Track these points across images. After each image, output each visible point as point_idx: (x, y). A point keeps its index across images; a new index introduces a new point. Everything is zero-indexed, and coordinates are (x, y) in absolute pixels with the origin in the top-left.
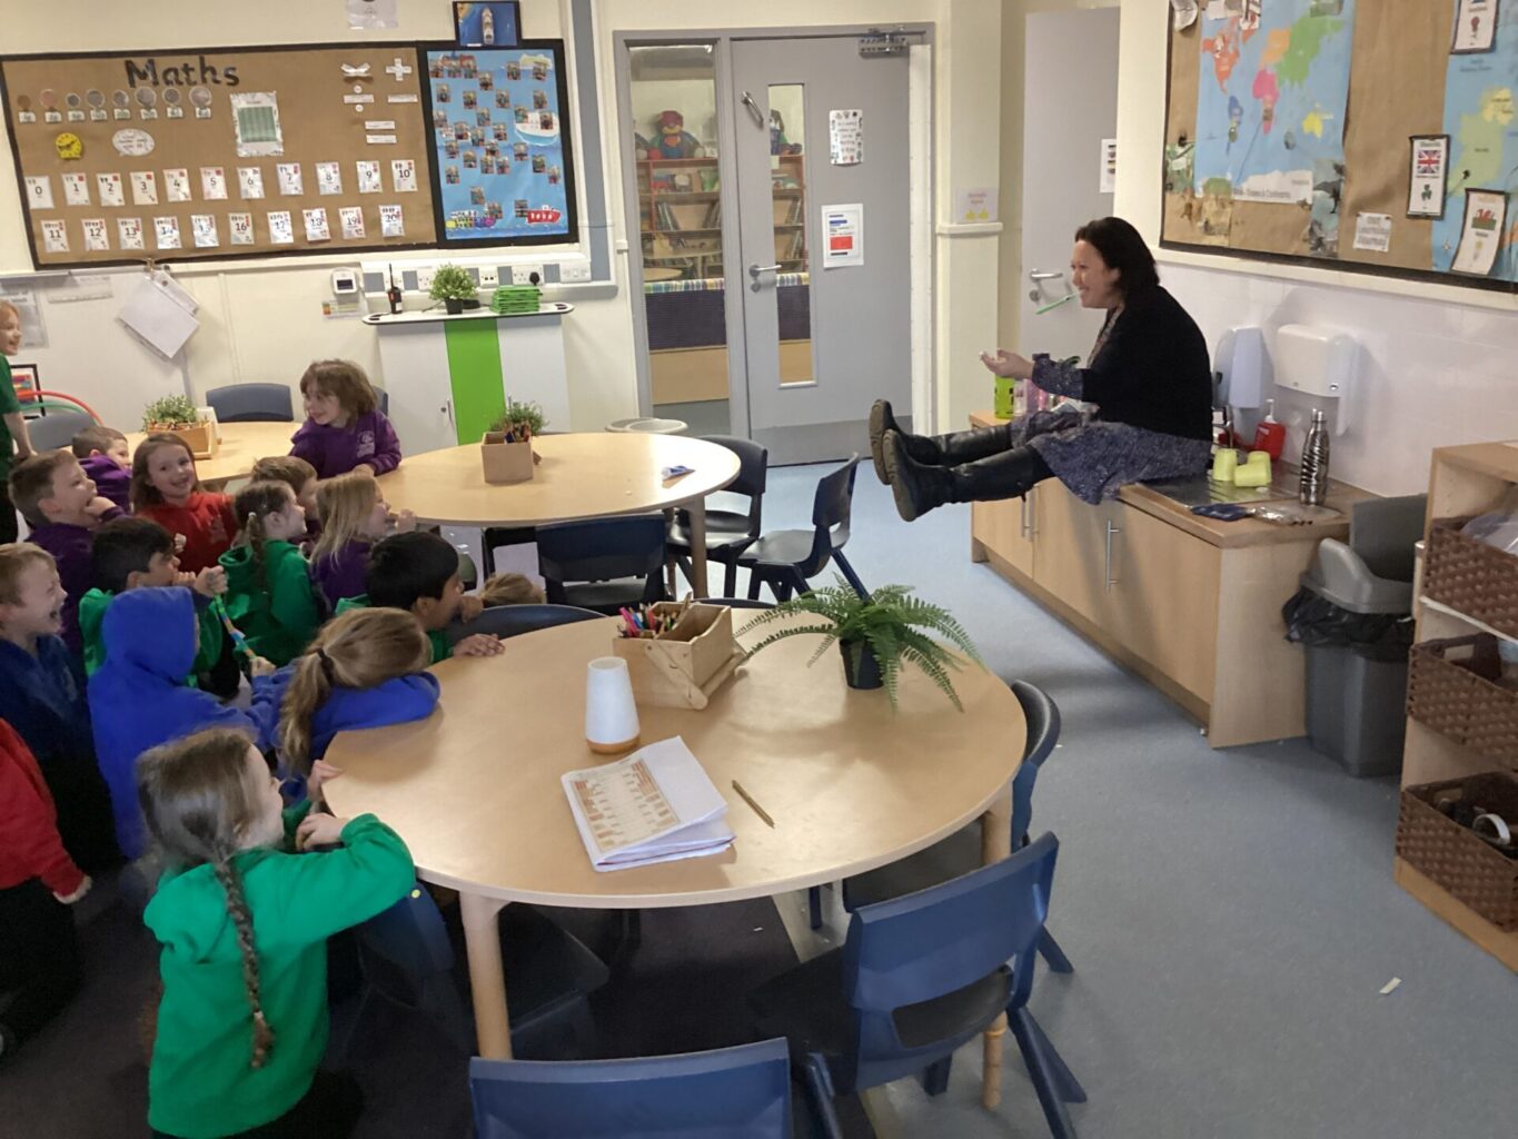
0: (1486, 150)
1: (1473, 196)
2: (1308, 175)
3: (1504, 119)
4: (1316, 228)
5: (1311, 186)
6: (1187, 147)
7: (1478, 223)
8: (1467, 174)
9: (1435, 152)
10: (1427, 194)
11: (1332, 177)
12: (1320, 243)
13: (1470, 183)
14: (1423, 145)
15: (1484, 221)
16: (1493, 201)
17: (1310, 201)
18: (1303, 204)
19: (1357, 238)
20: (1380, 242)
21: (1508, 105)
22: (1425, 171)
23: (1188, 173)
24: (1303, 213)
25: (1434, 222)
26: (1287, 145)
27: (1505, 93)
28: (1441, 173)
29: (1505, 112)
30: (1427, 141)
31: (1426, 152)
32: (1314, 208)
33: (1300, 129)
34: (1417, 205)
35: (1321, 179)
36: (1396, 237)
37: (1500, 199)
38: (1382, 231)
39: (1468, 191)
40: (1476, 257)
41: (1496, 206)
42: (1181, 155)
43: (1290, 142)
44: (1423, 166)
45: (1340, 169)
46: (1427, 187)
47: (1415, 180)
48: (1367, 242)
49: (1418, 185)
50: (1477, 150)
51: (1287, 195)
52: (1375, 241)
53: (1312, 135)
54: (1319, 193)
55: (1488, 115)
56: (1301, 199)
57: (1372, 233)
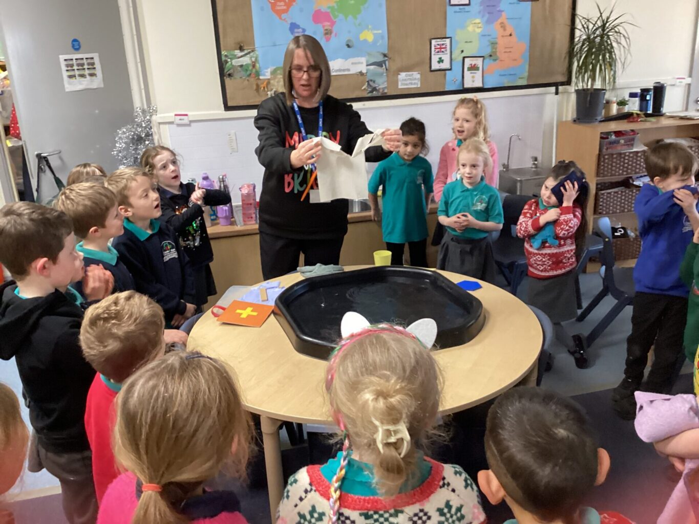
0: (470, 42)
1: (466, 60)
2: (363, 60)
3: (479, 30)
4: (371, 83)
5: (365, 64)
6: (246, 52)
7: (470, 69)
8: (462, 51)
9: (443, 44)
10: (441, 61)
11: (380, 58)
12: (374, 89)
13: (464, 54)
14: (436, 42)
15: (473, 68)
16: (477, 60)
17: (364, 71)
18: (361, 73)
19: (400, 83)
20: (415, 84)
21: (480, 25)
22: (438, 52)
23: (254, 66)
24: (361, 78)
25: (447, 72)
26: (348, 46)
27: (478, 21)
28: (448, 51)
29: (478, 28)
30: (438, 40)
31: (438, 45)
32: (368, 74)
33: (358, 38)
34: (435, 66)
35: (372, 60)
36: (423, 80)
37: (482, 59)
38: (415, 79)
39: (464, 58)
40: (473, 81)
41: (479, 62)
42: (241, 57)
43: (350, 44)
44: (437, 50)
45: (385, 56)
46: (440, 58)
47: (433, 56)
48: (407, 85)
49: (435, 59)
50: (466, 42)
51: (349, 70)
52: (411, 84)
53: (365, 41)
54: (372, 67)
55: (470, 28)
56: (359, 71)
57: (409, 80)
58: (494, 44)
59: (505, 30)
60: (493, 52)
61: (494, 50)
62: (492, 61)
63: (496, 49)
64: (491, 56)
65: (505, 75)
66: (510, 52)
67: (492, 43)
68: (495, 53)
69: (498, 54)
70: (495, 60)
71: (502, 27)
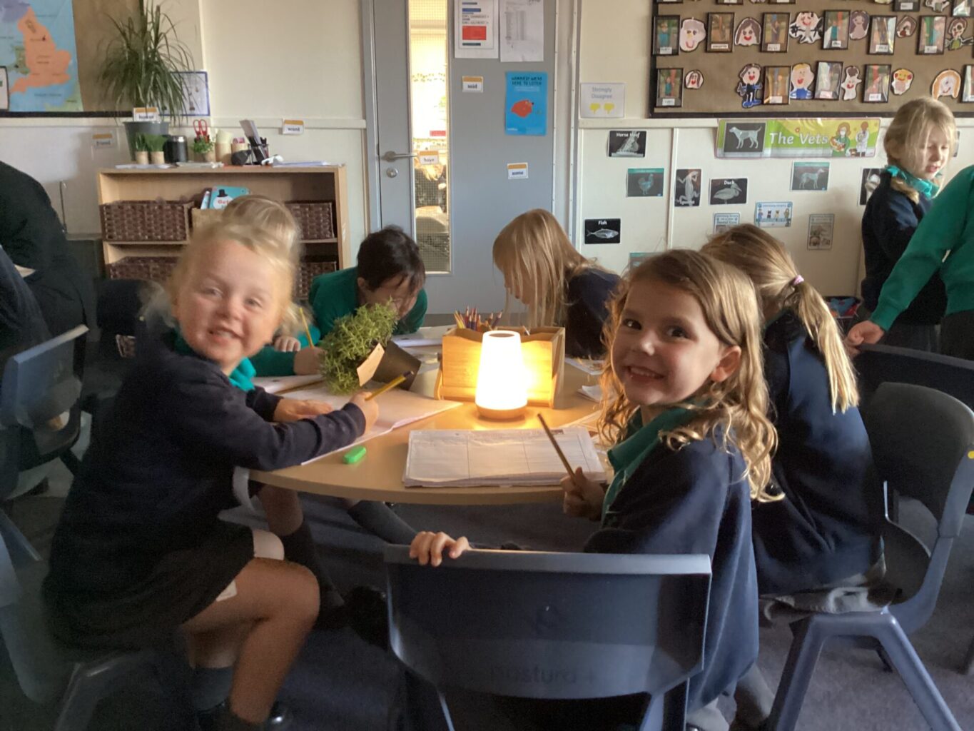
37: (4, 70)
58: (19, 50)
59: (34, 31)
60: (20, 61)
61: (21, 59)
62: (20, 75)
63: (24, 57)
64: (17, 66)
65: (45, 95)
66: (47, 63)
67: (17, 49)
68: (23, 63)
69: (27, 65)
70: (25, 73)
71: (29, 27)
